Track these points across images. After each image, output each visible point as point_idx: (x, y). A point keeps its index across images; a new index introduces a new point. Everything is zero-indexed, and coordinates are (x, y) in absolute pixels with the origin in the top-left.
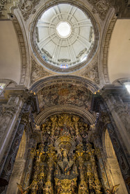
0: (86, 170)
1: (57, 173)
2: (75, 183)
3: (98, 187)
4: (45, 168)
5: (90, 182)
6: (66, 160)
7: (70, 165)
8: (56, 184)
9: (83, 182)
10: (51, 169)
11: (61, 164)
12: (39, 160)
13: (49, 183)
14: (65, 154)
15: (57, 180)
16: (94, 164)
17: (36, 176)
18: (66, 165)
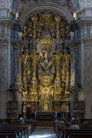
0: (62, 69)
1: (40, 71)
2: (53, 78)
3: (67, 81)
4: (30, 67)
5: (63, 77)
6: (46, 61)
7: (49, 65)
8: (40, 78)
9: (58, 78)
10: (35, 69)
11: (43, 64)
12: (25, 62)
13: (34, 78)
14: (46, 56)
15: (40, 76)
16: (68, 65)
17: (25, 74)
18: (46, 65)
